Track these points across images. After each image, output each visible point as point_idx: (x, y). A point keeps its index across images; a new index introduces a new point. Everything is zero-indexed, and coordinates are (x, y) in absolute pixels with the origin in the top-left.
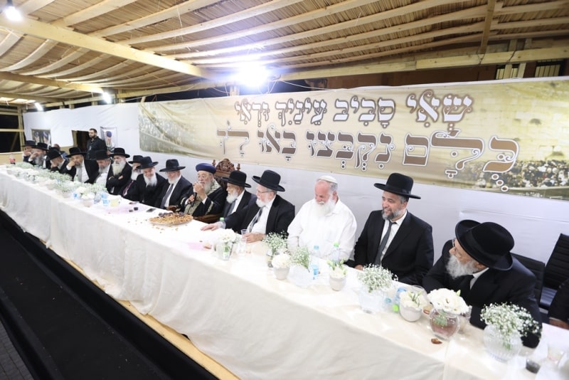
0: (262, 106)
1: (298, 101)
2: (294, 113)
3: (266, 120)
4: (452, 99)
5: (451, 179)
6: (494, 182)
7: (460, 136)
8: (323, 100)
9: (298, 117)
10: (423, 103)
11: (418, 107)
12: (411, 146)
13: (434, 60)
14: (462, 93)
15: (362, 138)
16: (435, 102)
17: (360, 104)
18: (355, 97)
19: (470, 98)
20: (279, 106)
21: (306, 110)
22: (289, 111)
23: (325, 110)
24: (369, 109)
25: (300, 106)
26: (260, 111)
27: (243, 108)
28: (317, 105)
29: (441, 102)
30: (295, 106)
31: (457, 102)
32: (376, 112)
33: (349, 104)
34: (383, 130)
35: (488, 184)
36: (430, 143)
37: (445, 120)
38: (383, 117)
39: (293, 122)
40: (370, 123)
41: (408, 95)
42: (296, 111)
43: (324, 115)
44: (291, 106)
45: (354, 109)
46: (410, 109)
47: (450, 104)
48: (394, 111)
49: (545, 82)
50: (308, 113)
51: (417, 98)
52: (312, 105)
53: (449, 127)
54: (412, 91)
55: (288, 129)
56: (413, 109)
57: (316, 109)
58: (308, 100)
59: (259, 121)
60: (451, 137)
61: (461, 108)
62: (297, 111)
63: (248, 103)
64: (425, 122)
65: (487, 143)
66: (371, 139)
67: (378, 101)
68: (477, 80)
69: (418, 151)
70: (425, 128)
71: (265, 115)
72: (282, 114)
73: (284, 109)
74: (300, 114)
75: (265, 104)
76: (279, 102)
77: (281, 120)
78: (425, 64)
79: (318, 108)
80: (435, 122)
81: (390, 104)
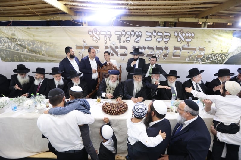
0: (107, 33)
1: (127, 31)
2: (126, 37)
3: (109, 40)
4: (189, 33)
5: (187, 61)
6: (198, 61)
7: (190, 47)
8: (140, 31)
9: (128, 39)
10: (180, 35)
11: (178, 36)
12: (175, 51)
13: (185, 19)
14: (192, 32)
15: (158, 48)
16: (184, 34)
17: (157, 34)
18: (155, 31)
19: (194, 34)
20: (117, 33)
21: (132, 36)
22: (123, 36)
23: (141, 36)
24: (160, 36)
25: (129, 33)
26: (106, 36)
27: (94, 33)
28: (137, 34)
29: (186, 34)
30: (126, 33)
31: (190, 35)
32: (163, 38)
33: (152, 34)
34: (166, 45)
35: (197, 62)
36: (181, 49)
37: (187, 41)
38: (166, 40)
39: (125, 41)
40: (161, 42)
41: (175, 31)
43: (141, 38)
44: (124, 33)
45: (154, 36)
46: (175, 37)
47: (188, 35)
48: (170, 37)
49: (213, 30)
50: (133, 37)
51: (178, 33)
52: (135, 34)
53: (187, 43)
55: (123, 44)
56: (176, 37)
57: (137, 36)
58: (133, 31)
59: (105, 41)
60: (188, 47)
61: (191, 37)
62: (128, 36)
63: (97, 31)
64: (180, 42)
65: (197, 49)
66: (161, 48)
67: (164, 33)
68: (196, 27)
69: (177, 52)
70: (180, 44)
71: (109, 38)
72: (119, 37)
73: (120, 35)
74: (129, 37)
75: (109, 32)
76: (117, 31)
77: (118, 40)
78: (182, 20)
79: (138, 35)
80: (183, 42)
81: (168, 34)
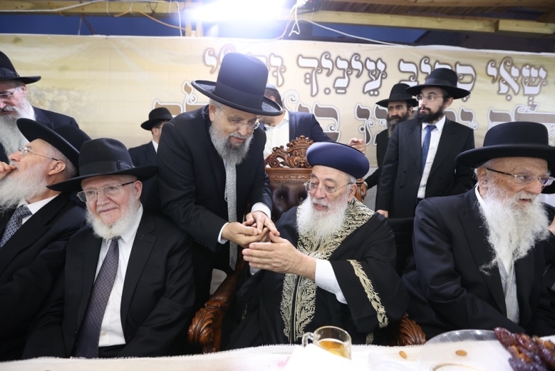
0: (269, 61)
1: (339, 57)
2: (333, 76)
4: (530, 70)
7: (539, 111)
8: (380, 59)
9: (342, 83)
10: (503, 73)
11: (499, 77)
13: (515, 22)
14: (537, 64)
16: (515, 72)
18: (426, 59)
19: (544, 69)
20: (303, 62)
21: (355, 73)
22: (325, 72)
23: (384, 75)
25: (344, 65)
28: (371, 66)
29: (520, 72)
30: (335, 64)
31: (534, 73)
33: (419, 68)
34: (463, 104)
37: (526, 93)
39: (333, 91)
41: (487, 61)
42: (337, 73)
43: (384, 81)
44: (327, 64)
46: (491, 79)
47: (528, 75)
48: (474, 80)
50: (358, 76)
51: (498, 66)
52: (364, 65)
53: (529, 101)
54: (491, 57)
55: (324, 101)
56: (494, 79)
57: (370, 72)
58: (357, 57)
60: (532, 112)
61: (538, 80)
62: (340, 73)
64: (507, 94)
66: (450, 116)
67: (455, 66)
70: (507, 102)
71: (277, 77)
72: (311, 75)
73: (313, 68)
74: (344, 78)
75: (275, 56)
76: (305, 55)
77: (309, 86)
78: (507, 25)
79: (372, 71)
80: (516, 94)
81: (468, 70)
